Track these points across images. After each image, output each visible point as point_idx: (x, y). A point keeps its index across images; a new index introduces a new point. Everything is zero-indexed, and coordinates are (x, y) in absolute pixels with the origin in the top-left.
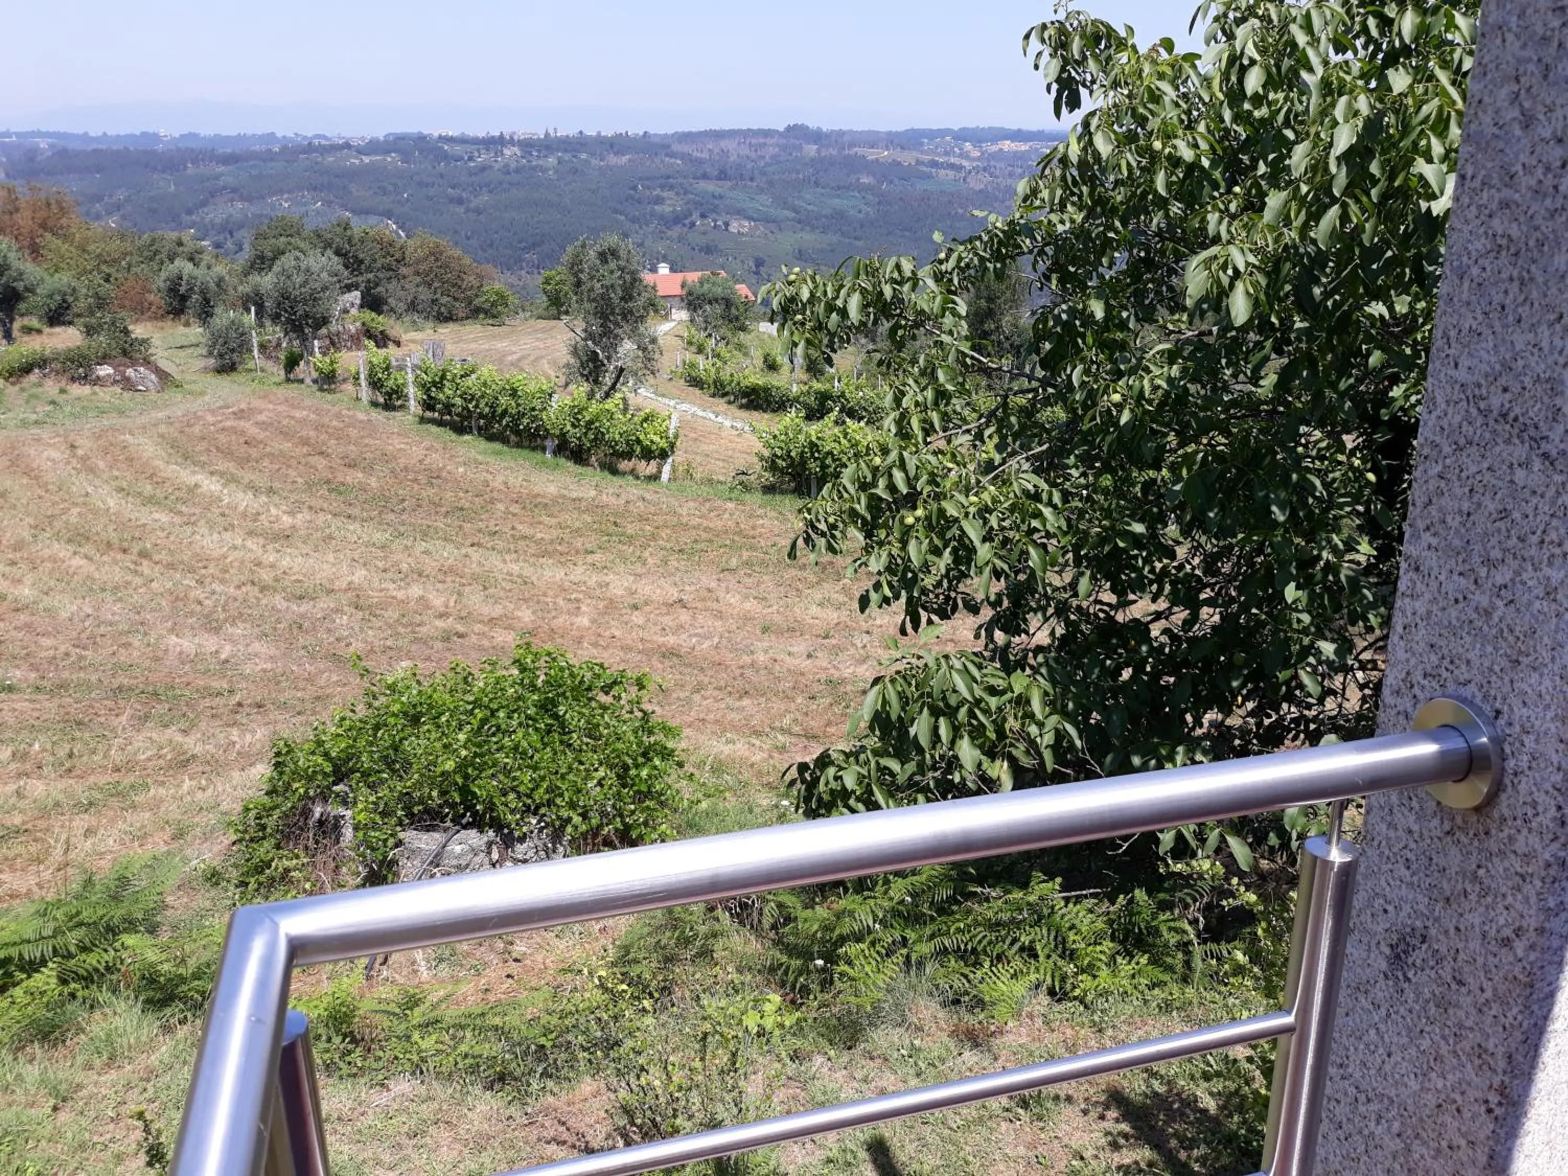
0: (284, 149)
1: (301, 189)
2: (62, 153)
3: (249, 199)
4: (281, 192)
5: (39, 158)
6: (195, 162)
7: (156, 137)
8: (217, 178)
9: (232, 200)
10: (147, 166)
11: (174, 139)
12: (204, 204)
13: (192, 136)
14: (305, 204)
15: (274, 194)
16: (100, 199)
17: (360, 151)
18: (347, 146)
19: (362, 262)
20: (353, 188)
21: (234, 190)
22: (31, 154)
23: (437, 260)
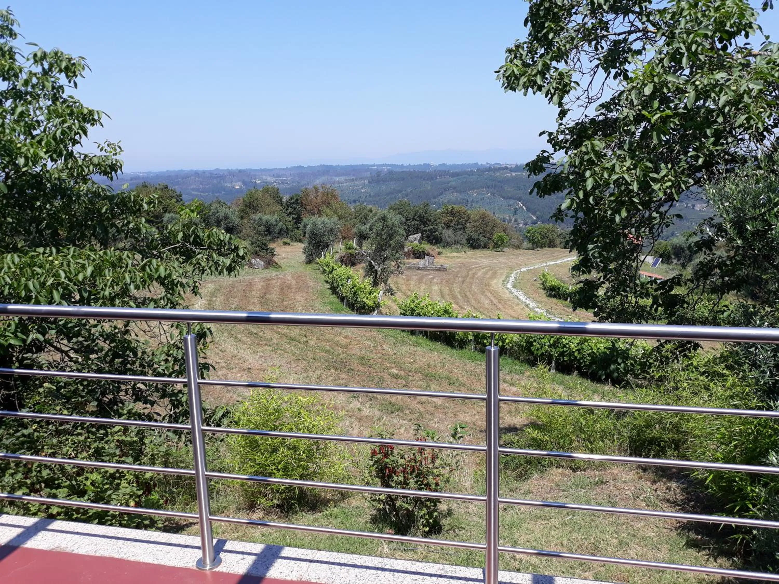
0: (479, 170)
1: (483, 188)
2: (390, 172)
3: (460, 192)
4: (474, 189)
5: (382, 175)
6: (440, 176)
7: (429, 165)
8: (448, 183)
9: (453, 193)
10: (421, 178)
11: (436, 166)
12: (441, 194)
13: (444, 165)
14: (483, 194)
15: (471, 190)
16: (400, 191)
17: (512, 170)
18: (506, 168)
19: (430, 221)
20: (506, 187)
21: (455, 188)
22: (379, 174)
23: (483, 221)
